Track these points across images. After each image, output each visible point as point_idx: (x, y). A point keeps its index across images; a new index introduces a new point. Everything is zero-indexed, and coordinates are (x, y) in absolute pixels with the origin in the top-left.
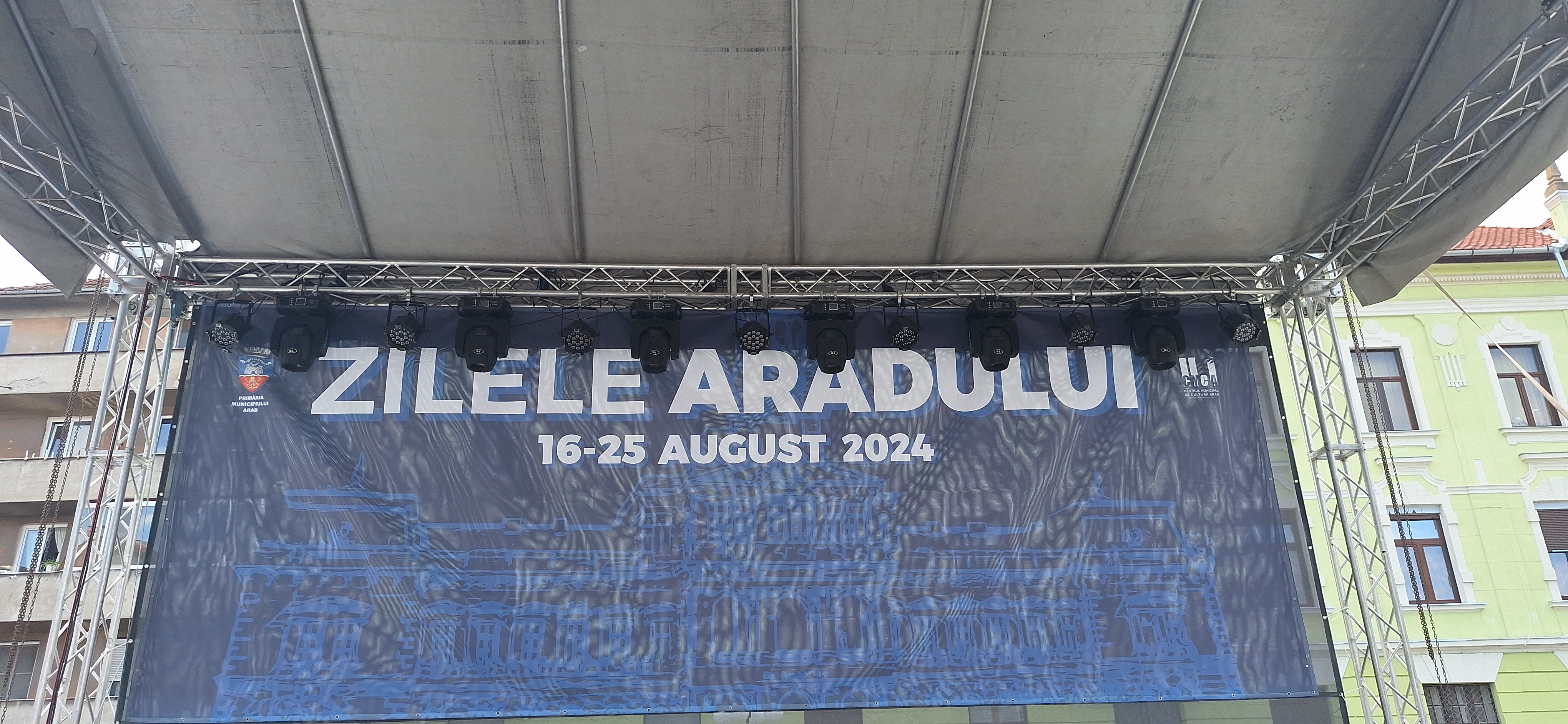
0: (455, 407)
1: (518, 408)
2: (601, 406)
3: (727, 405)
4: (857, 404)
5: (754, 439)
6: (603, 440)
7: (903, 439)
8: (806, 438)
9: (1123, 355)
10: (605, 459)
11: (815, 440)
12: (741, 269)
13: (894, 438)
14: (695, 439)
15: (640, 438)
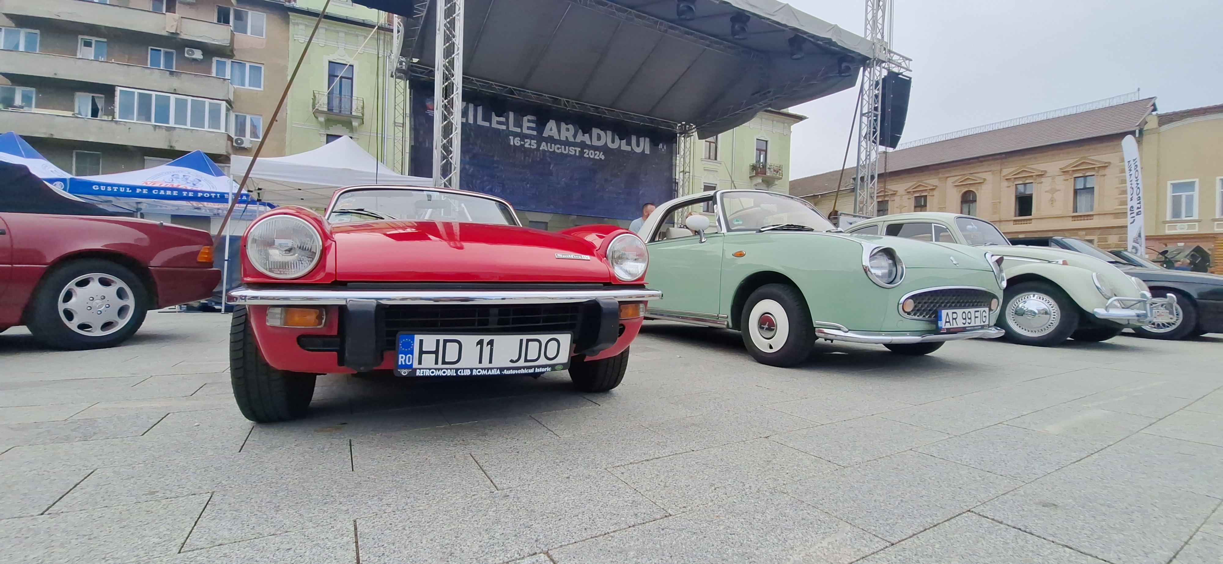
0: (487, 124)
1: (504, 127)
2: (526, 131)
3: (556, 137)
4: (588, 142)
5: (563, 147)
6: (526, 140)
7: (597, 153)
8: (576, 148)
9: (647, 140)
10: (527, 145)
11: (578, 149)
12: (565, 99)
13: (596, 152)
14: (549, 144)
15: (535, 141)
